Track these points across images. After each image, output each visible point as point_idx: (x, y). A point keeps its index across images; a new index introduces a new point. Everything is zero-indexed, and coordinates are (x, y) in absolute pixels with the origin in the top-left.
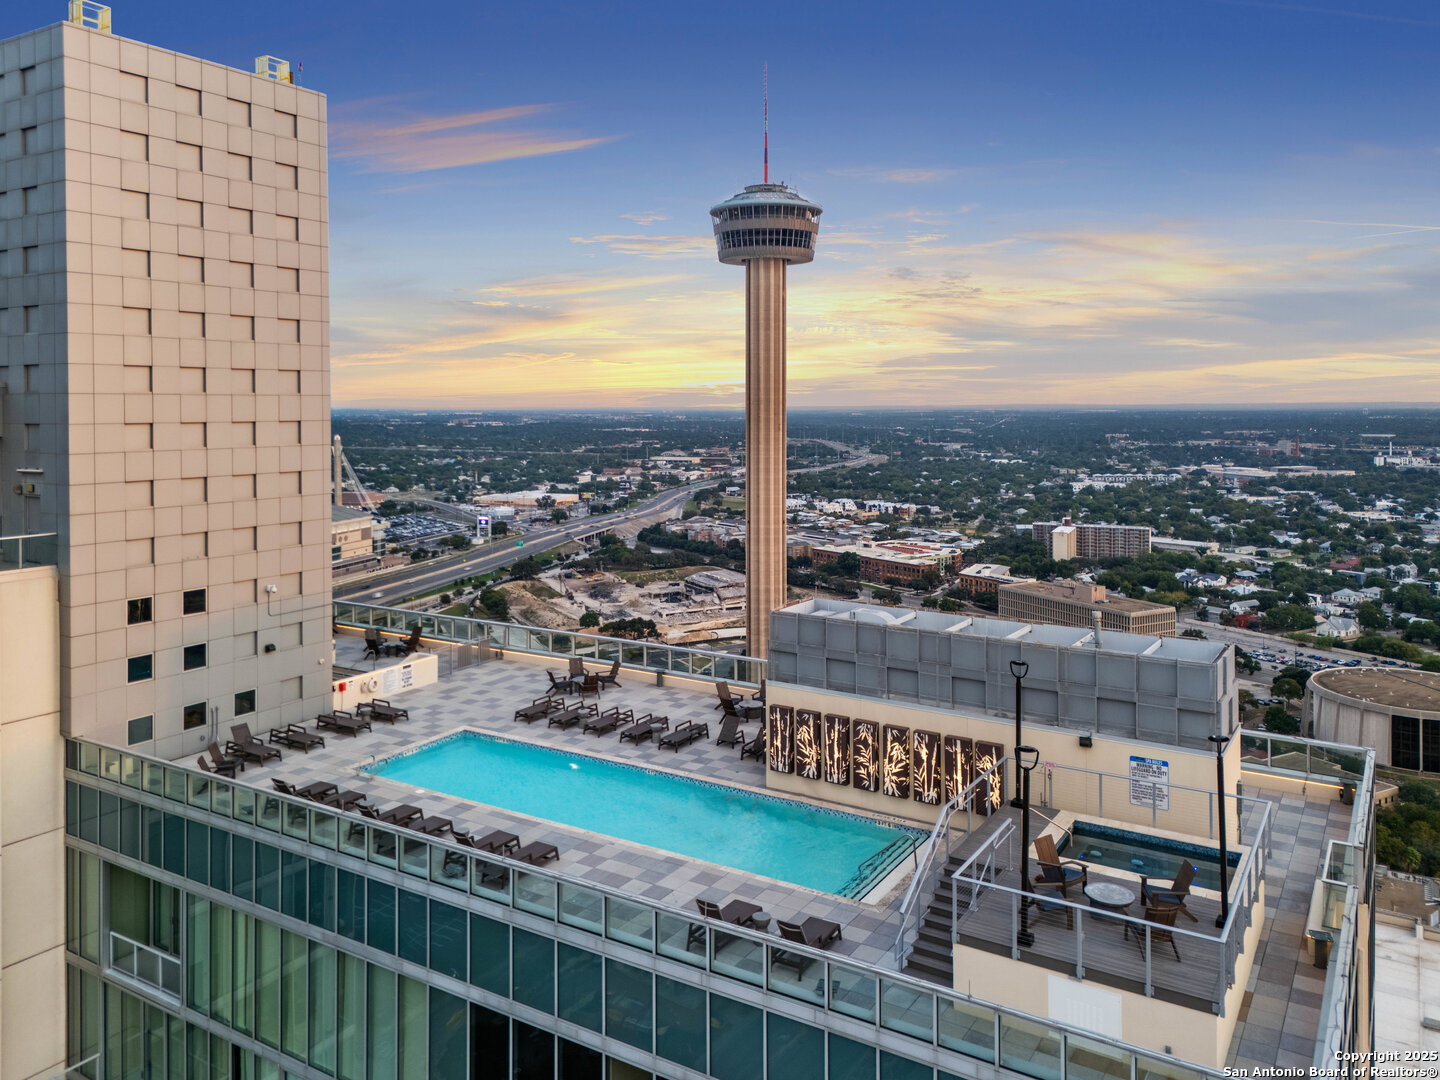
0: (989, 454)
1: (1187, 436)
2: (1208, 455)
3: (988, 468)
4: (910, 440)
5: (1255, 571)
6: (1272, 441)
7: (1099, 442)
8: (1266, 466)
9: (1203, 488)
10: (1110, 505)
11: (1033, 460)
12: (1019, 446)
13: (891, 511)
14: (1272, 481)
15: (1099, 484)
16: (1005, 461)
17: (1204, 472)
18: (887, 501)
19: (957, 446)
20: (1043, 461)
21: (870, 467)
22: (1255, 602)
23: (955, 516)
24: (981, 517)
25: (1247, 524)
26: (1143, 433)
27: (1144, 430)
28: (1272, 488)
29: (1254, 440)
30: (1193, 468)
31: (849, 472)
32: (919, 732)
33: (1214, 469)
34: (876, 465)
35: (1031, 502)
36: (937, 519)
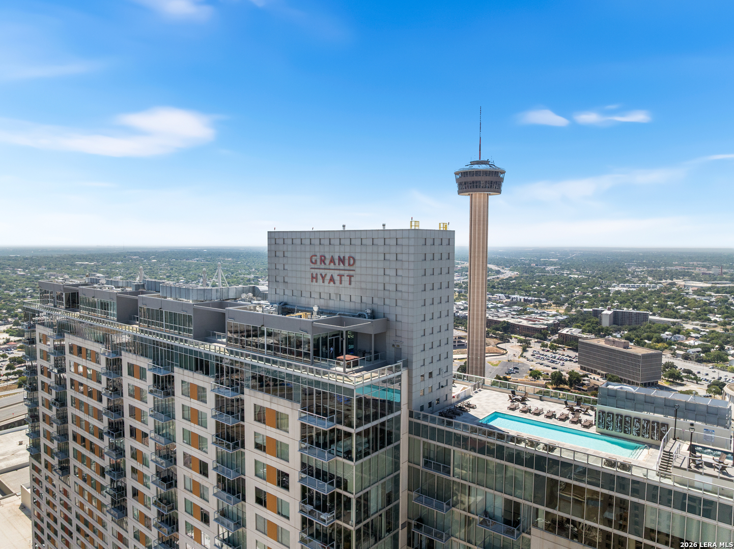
0: (568, 273)
1: (666, 265)
2: (677, 275)
3: (569, 280)
4: (529, 265)
5: (700, 334)
6: (709, 268)
7: (622, 267)
8: (706, 281)
9: (674, 292)
10: (629, 300)
11: (590, 276)
12: (583, 269)
13: (522, 300)
14: (709, 289)
15: (623, 289)
16: (576, 276)
17: (675, 284)
18: (521, 295)
19: (553, 268)
20: (595, 277)
21: (510, 278)
22: (699, 349)
23: (554, 303)
24: (566, 304)
25: (697, 311)
26: (644, 263)
27: (645, 261)
28: (708, 293)
29: (700, 267)
30: (669, 281)
31: (500, 281)
32: (644, 420)
33: (680, 282)
34: (513, 277)
35: (590, 298)
36: (545, 305)
